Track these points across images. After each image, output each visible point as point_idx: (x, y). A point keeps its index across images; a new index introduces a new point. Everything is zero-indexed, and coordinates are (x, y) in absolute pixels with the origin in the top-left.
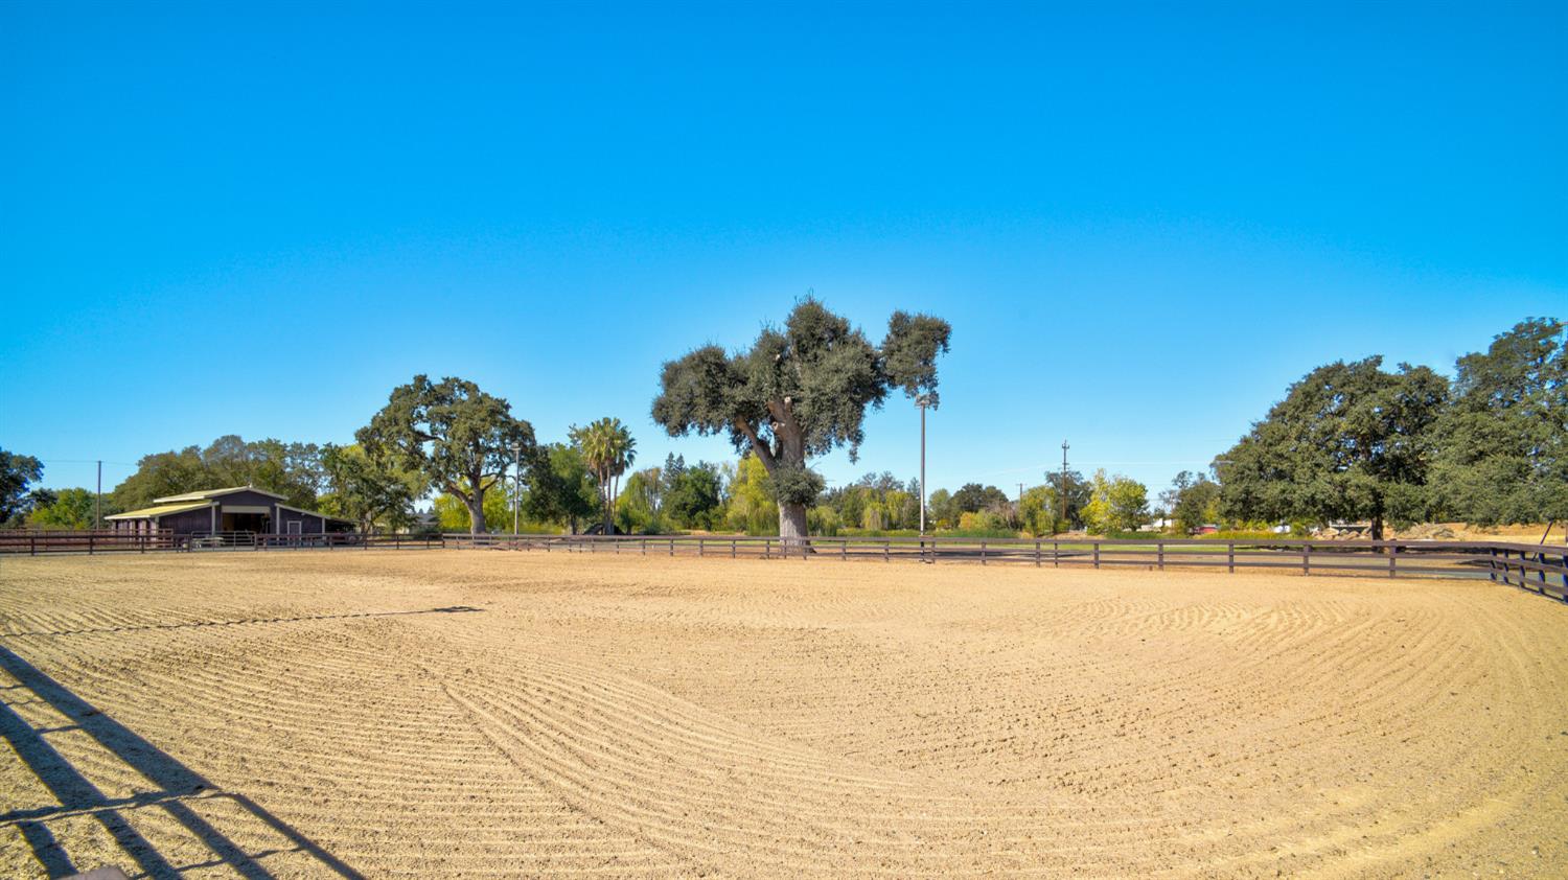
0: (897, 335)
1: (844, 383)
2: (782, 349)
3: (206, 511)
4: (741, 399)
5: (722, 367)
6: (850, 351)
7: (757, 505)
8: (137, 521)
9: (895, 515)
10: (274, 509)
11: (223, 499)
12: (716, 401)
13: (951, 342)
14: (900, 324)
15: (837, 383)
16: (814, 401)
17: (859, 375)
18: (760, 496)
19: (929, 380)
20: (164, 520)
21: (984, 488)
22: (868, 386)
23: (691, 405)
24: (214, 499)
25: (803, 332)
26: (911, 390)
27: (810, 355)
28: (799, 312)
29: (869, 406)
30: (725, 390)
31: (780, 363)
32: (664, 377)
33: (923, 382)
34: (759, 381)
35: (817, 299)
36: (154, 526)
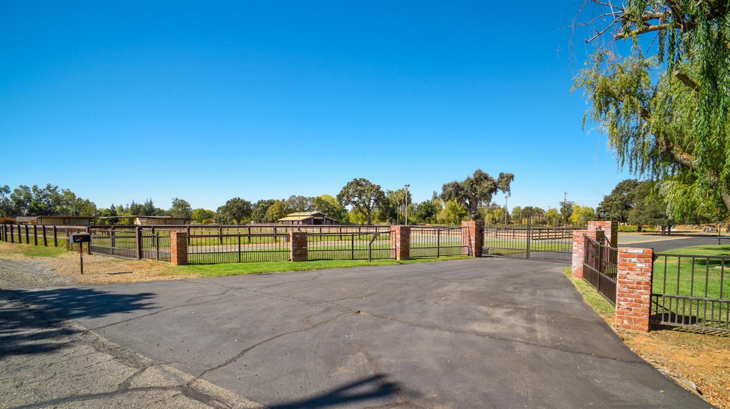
0: (501, 178)
1: (488, 190)
2: (472, 182)
3: (310, 219)
4: (463, 194)
5: (458, 187)
6: (489, 183)
7: (449, 215)
8: (293, 221)
9: (497, 219)
10: (324, 218)
11: (315, 215)
12: (457, 194)
13: (514, 178)
14: (502, 176)
15: (486, 190)
16: (480, 195)
17: (491, 188)
18: (451, 213)
19: (508, 190)
20: (304, 221)
21: (534, 208)
22: (493, 190)
23: (450, 195)
24: (312, 215)
25: (477, 177)
26: (504, 192)
27: (479, 183)
28: (476, 172)
29: (493, 195)
30: (459, 192)
31: (472, 185)
32: (443, 188)
33: (507, 190)
34: (467, 190)
35: (481, 169)
36: (301, 223)
